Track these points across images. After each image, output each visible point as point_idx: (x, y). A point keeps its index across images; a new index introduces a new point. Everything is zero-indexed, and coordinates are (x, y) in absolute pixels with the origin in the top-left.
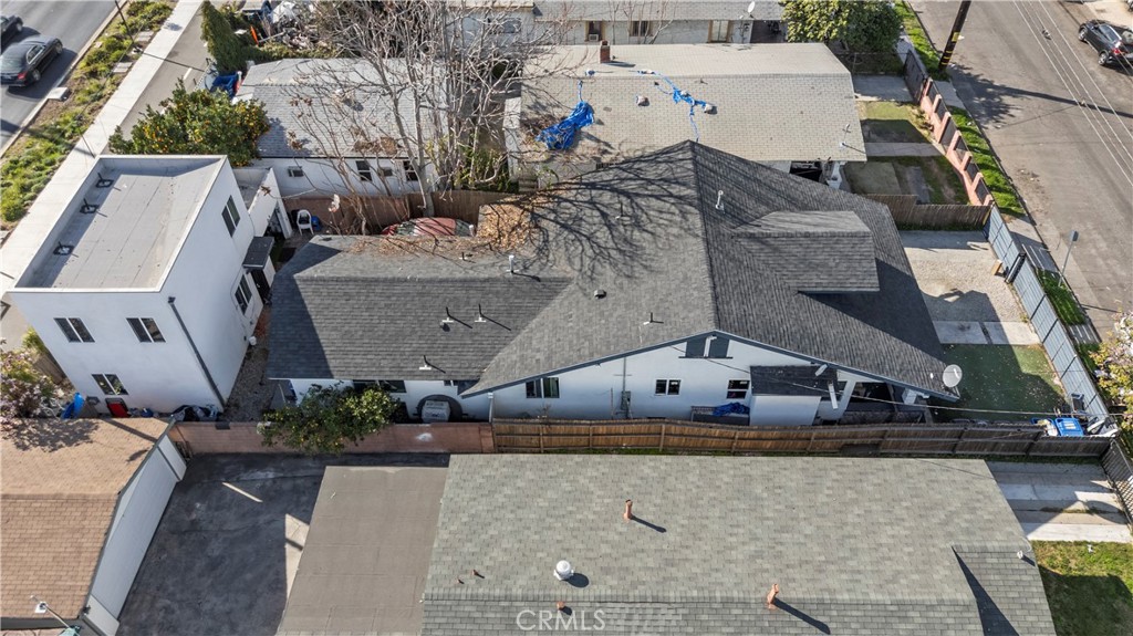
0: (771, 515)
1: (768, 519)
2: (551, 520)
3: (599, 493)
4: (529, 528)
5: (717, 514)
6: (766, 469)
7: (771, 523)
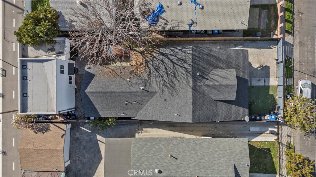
0: (199, 155)
1: (199, 156)
2: (154, 157)
3: (164, 149)
4: (150, 159)
5: (188, 155)
6: (200, 141)
7: (199, 157)
